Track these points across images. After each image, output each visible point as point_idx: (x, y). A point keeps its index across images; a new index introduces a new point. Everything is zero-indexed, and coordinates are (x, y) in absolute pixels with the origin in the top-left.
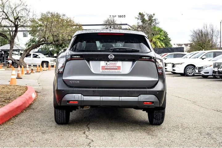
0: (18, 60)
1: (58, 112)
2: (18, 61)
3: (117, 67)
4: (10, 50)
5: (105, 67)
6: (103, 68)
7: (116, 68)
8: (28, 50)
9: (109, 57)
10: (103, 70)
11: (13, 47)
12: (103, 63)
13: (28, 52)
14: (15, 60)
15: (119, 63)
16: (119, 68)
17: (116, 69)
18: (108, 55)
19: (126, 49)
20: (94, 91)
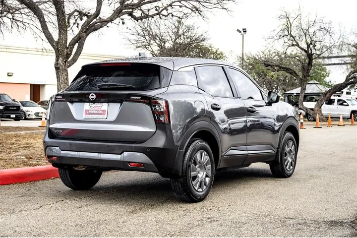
0: (312, 109)
2: (311, 111)
3: (102, 111)
4: (301, 95)
5: (88, 110)
6: (87, 112)
8: (328, 94)
9: (90, 97)
10: (86, 116)
11: (305, 89)
12: (87, 106)
13: (327, 95)
14: (306, 110)
15: (104, 106)
17: (101, 114)
18: (89, 94)
19: (116, 85)
20: (70, 144)
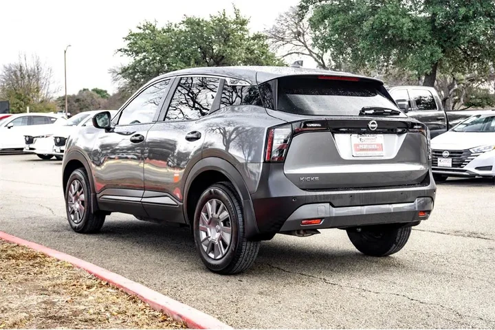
1: (247, 248)
3: (378, 145)
5: (358, 145)
7: (376, 147)
9: (370, 125)
10: (357, 153)
15: (380, 138)
16: (380, 147)
17: (376, 150)
18: (369, 121)
20: (351, 196)
